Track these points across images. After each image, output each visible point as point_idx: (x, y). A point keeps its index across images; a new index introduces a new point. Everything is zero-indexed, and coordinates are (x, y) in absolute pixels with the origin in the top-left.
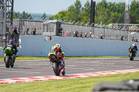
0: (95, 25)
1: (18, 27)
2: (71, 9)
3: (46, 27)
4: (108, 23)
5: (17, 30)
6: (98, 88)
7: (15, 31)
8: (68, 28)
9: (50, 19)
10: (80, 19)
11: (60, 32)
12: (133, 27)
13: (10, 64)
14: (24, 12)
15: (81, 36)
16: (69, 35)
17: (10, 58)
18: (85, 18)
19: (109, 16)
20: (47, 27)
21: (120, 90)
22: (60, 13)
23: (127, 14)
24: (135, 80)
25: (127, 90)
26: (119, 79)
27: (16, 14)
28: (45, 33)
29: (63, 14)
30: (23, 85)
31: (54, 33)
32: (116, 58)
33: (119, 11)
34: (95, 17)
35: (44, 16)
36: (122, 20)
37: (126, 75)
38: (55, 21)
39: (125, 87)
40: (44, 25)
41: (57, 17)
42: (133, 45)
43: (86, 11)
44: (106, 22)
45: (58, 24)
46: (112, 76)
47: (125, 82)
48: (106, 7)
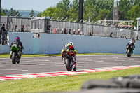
0: (84, 22)
1: (6, 25)
2: (59, 6)
3: (34, 24)
4: (97, 20)
5: (5, 27)
6: (87, 85)
7: (3, 28)
8: (57, 25)
9: (38, 16)
10: (68, 16)
11: (48, 29)
12: (122, 23)
13: (16, 60)
14: (12, 9)
15: (70, 33)
16: (58, 32)
17: (16, 55)
18: (73, 14)
19: (98, 12)
20: (36, 24)
21: (109, 87)
22: (48, 10)
23: (116, 11)
24: (124, 77)
25: (115, 87)
26: (109, 77)
27: (4, 11)
28: (33, 30)
29: (51, 10)
30: (11, 83)
31: (42, 30)
32: (105, 55)
33: (107, 7)
34: (84, 14)
35: (32, 13)
36: (110, 17)
37: (115, 72)
38: (44, 18)
39: (114, 84)
40: (32, 22)
41: (45, 14)
42: (131, 42)
43: (75, 7)
44: (94, 19)
45: (47, 21)
46: (101, 73)
47: (114, 79)
48: (94, 4)
